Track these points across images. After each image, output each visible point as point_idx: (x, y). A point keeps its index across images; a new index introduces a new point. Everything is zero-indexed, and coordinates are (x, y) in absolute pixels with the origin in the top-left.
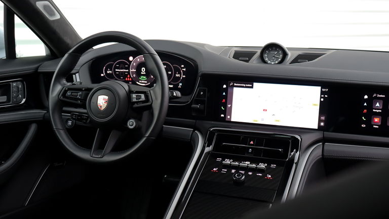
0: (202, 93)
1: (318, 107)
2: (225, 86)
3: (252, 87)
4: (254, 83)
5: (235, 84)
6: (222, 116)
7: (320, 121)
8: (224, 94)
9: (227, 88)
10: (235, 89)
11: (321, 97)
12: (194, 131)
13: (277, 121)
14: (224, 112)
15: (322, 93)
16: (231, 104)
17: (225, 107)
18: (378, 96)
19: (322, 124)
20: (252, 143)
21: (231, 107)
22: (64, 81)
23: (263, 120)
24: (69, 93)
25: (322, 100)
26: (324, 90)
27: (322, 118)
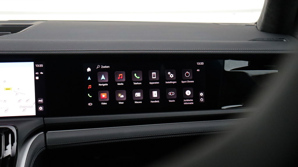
18: (103, 67)
19: (41, 108)
25: (37, 78)
26: (38, 66)
27: (39, 101)
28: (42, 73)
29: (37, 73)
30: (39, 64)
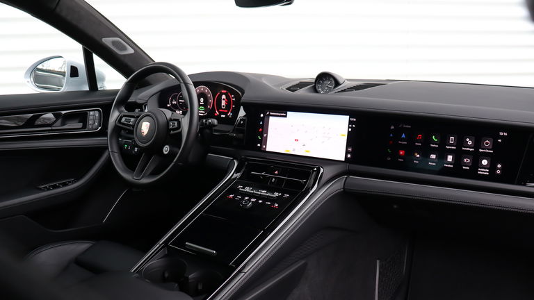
0: (242, 122)
1: (345, 138)
2: (262, 115)
3: (286, 116)
4: (288, 112)
5: (271, 113)
6: (259, 145)
7: (347, 152)
8: (261, 123)
9: (263, 117)
10: (271, 118)
11: (349, 127)
12: (234, 160)
13: (307, 151)
14: (260, 142)
15: (350, 122)
16: (267, 134)
17: (262, 136)
18: (405, 126)
19: (349, 156)
20: (276, 172)
21: (267, 136)
22: (123, 109)
23: (294, 150)
24: (123, 119)
25: (350, 130)
27: (349, 149)
28: (354, 126)
30: (353, 118)
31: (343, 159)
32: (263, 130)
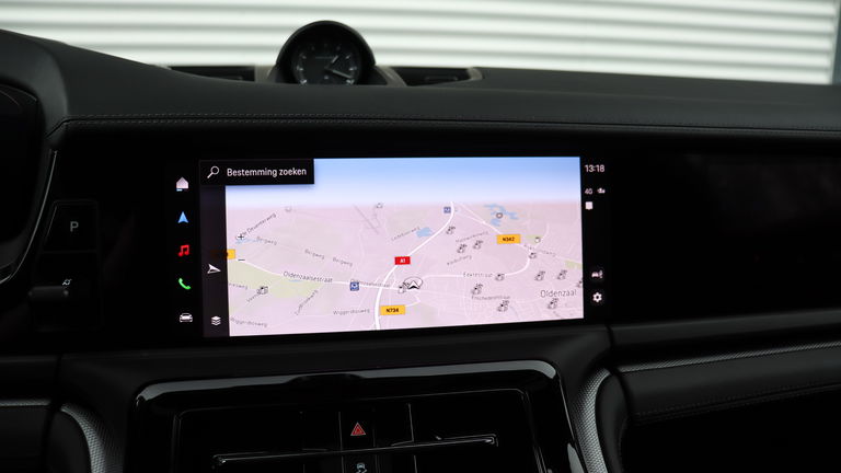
0: (74, 225)
2: (183, 185)
3: (308, 179)
4: (318, 162)
5: (230, 172)
6: (186, 318)
7: (589, 286)
8: (183, 218)
9: (192, 193)
12: (54, 409)
14: (192, 302)
15: (587, 180)
17: (195, 276)
19: (598, 297)
20: (358, 431)
25: (589, 206)
26: (591, 168)
27: (594, 275)
28: (601, 191)
29: (589, 191)
30: (594, 165)
31: (579, 314)
32: (196, 250)
